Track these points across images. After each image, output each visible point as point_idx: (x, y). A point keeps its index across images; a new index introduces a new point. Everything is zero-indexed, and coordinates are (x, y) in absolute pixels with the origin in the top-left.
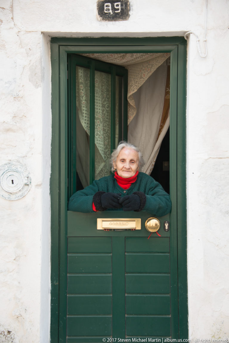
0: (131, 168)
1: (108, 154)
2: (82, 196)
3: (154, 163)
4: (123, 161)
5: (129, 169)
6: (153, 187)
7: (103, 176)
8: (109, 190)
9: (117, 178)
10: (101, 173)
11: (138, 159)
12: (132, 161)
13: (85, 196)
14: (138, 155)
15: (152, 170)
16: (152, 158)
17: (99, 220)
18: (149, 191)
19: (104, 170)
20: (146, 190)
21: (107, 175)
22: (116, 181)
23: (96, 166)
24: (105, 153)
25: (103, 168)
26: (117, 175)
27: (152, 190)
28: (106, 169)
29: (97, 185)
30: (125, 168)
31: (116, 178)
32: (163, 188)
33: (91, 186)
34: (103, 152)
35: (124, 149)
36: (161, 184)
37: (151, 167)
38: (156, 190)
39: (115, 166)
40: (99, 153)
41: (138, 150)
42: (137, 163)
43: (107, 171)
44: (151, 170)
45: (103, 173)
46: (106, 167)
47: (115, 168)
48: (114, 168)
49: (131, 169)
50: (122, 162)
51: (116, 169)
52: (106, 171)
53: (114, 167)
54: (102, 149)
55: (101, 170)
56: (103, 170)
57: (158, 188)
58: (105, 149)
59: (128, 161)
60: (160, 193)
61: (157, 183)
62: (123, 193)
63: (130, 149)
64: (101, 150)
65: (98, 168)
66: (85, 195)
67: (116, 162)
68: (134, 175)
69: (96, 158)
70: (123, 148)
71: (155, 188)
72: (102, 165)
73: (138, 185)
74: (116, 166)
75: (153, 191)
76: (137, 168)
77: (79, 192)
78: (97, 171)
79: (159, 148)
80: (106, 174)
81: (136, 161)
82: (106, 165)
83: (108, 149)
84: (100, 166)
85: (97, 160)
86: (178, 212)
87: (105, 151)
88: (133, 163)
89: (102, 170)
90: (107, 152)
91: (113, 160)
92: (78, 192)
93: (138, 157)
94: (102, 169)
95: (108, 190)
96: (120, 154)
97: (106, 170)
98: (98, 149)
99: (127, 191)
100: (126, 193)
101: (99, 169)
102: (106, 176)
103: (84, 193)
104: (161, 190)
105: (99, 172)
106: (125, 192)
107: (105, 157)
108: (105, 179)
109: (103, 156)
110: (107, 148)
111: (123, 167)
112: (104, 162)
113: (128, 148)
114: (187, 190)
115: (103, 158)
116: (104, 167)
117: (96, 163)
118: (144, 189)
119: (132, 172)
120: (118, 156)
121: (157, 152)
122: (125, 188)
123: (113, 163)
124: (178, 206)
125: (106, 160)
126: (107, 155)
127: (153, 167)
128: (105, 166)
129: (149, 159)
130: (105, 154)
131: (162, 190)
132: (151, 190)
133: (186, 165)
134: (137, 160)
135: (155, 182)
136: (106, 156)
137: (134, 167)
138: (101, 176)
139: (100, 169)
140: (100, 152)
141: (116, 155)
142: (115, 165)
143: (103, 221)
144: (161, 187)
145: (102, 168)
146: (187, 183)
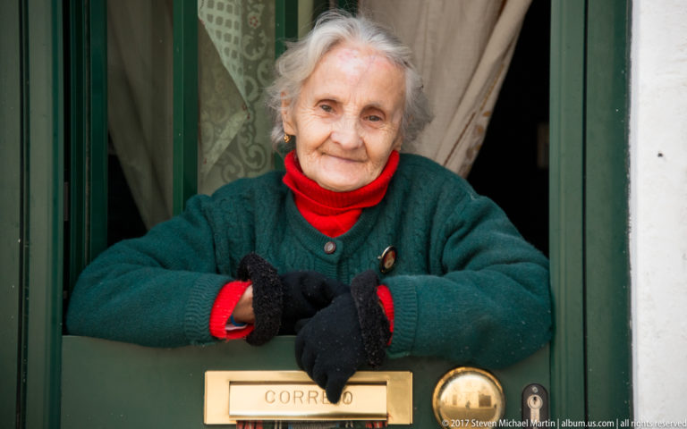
0: (364, 144)
1: (263, 74)
2: (143, 265)
3: (483, 121)
4: (327, 109)
5: (355, 149)
6: (462, 225)
7: (241, 175)
8: (257, 244)
9: (296, 184)
10: (230, 162)
11: (401, 103)
12: (371, 113)
13: (153, 265)
14: (401, 83)
15: (475, 153)
16: (478, 97)
17: (216, 381)
18: (444, 243)
19: (247, 150)
20: (434, 237)
21: (258, 170)
22: (290, 200)
23: (207, 128)
24: (249, 68)
25: (241, 140)
26: (295, 171)
27: (461, 238)
28: (253, 143)
29: (206, 217)
30: (337, 143)
31: (292, 188)
32: (511, 224)
33: (178, 220)
34: (237, 63)
35: (340, 52)
36: (501, 206)
37: (473, 140)
38: (479, 235)
39: (289, 120)
40: (221, 65)
41: (406, 58)
42: (396, 121)
43: (257, 153)
44: (469, 152)
45: (237, 162)
46: (254, 134)
47: (289, 130)
48: (283, 131)
49: (363, 152)
50: (322, 112)
51: (293, 138)
52: (252, 155)
53: (284, 124)
54: (233, 47)
55: (228, 149)
56: (241, 150)
57: (487, 223)
58: (249, 49)
59: (351, 111)
60: (496, 253)
61: (484, 199)
62: (319, 253)
63: (369, 53)
64: (230, 52)
65: (216, 139)
66: (154, 261)
67: (293, 103)
68: (374, 178)
69: (205, 89)
70: (335, 43)
71: (474, 225)
72: (233, 125)
73: (392, 215)
74: (295, 123)
75: (466, 240)
76: (394, 143)
77: (124, 247)
78: (212, 153)
79: (509, 46)
80: (254, 166)
81: (392, 115)
82: (253, 124)
83: (262, 50)
84: (222, 127)
85: (209, 100)
86: (589, 343)
87: (248, 57)
88: (376, 119)
89: (233, 147)
90: (258, 62)
91: (283, 94)
92: (118, 245)
93: (402, 94)
94: (234, 142)
95: (253, 241)
96: (318, 74)
97: (254, 148)
98: (213, 46)
99: (340, 243)
100: (337, 254)
101: (218, 143)
102: (252, 175)
103: (150, 254)
104: (501, 235)
105: (220, 159)
106: (330, 247)
107: (249, 88)
108: (241, 192)
109: (239, 80)
110: (257, 43)
111: (329, 137)
112: (245, 108)
113: (358, 49)
114: (631, 236)
115: (237, 91)
116: (245, 135)
117: (204, 116)
118: (421, 233)
119: (369, 165)
120: (305, 82)
121: (503, 66)
122: (333, 232)
123: (282, 109)
124: (589, 313)
125: (252, 103)
126: (260, 77)
127: (479, 140)
128: (250, 128)
129: (461, 99)
130: (247, 73)
131: (507, 236)
132: (456, 235)
133: (629, 118)
134: (396, 108)
135: (472, 197)
136: (254, 82)
137: (379, 140)
138: (230, 175)
139: (226, 144)
140: (226, 60)
141: (299, 76)
142: (286, 118)
143: (231, 383)
144: (501, 218)
145: (232, 136)
146: (632, 203)
